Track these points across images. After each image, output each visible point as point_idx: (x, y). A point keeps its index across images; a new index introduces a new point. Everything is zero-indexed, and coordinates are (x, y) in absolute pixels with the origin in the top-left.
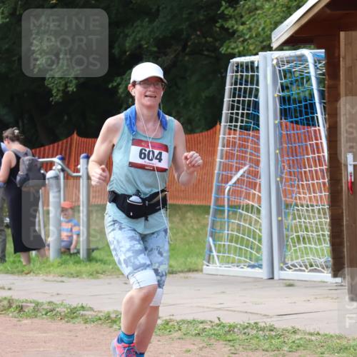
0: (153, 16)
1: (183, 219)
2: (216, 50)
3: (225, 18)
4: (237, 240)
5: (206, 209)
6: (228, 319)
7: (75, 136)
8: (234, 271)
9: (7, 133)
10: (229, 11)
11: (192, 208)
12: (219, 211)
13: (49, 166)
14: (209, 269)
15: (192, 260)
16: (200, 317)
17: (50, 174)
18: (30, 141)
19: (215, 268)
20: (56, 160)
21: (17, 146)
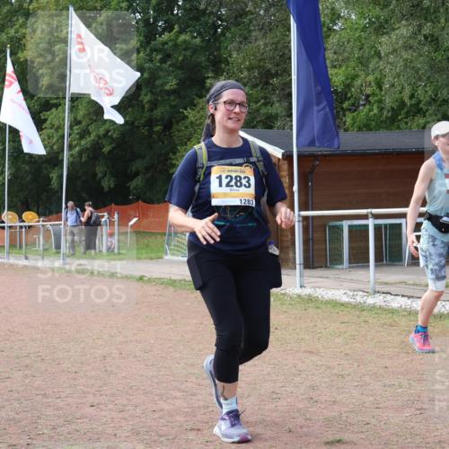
0: (143, 158)
1: (156, 237)
2: (168, 171)
3: (171, 159)
4: (177, 246)
5: (165, 234)
6: (174, 277)
7: (113, 205)
8: (176, 258)
9: (87, 203)
10: (173, 157)
11: (159, 233)
12: (170, 235)
13: (103, 216)
14: (166, 257)
15: (160, 254)
16: (162, 277)
17: (103, 220)
18: (96, 207)
19: (168, 257)
20: (105, 214)
21: (90, 209)
